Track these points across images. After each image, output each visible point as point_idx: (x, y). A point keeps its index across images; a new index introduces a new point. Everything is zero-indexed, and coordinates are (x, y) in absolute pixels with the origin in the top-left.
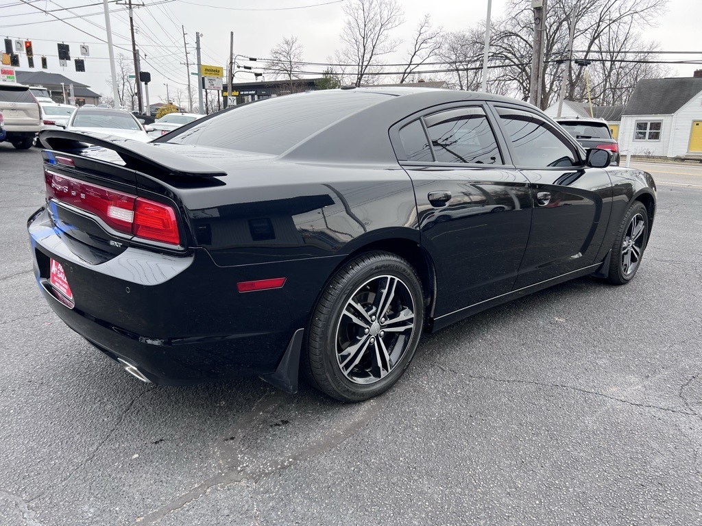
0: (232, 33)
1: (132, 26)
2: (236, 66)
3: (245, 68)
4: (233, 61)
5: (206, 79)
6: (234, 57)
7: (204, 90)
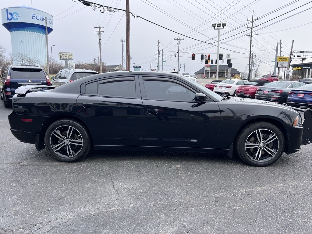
0: (293, 41)
1: (251, 44)
2: (293, 56)
3: (298, 56)
4: (292, 54)
5: (279, 63)
6: (292, 52)
7: (277, 68)
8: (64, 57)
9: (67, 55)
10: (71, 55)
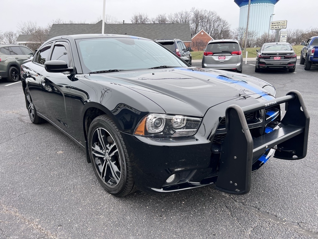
8: (276, 26)
9: (280, 24)
10: (284, 23)
